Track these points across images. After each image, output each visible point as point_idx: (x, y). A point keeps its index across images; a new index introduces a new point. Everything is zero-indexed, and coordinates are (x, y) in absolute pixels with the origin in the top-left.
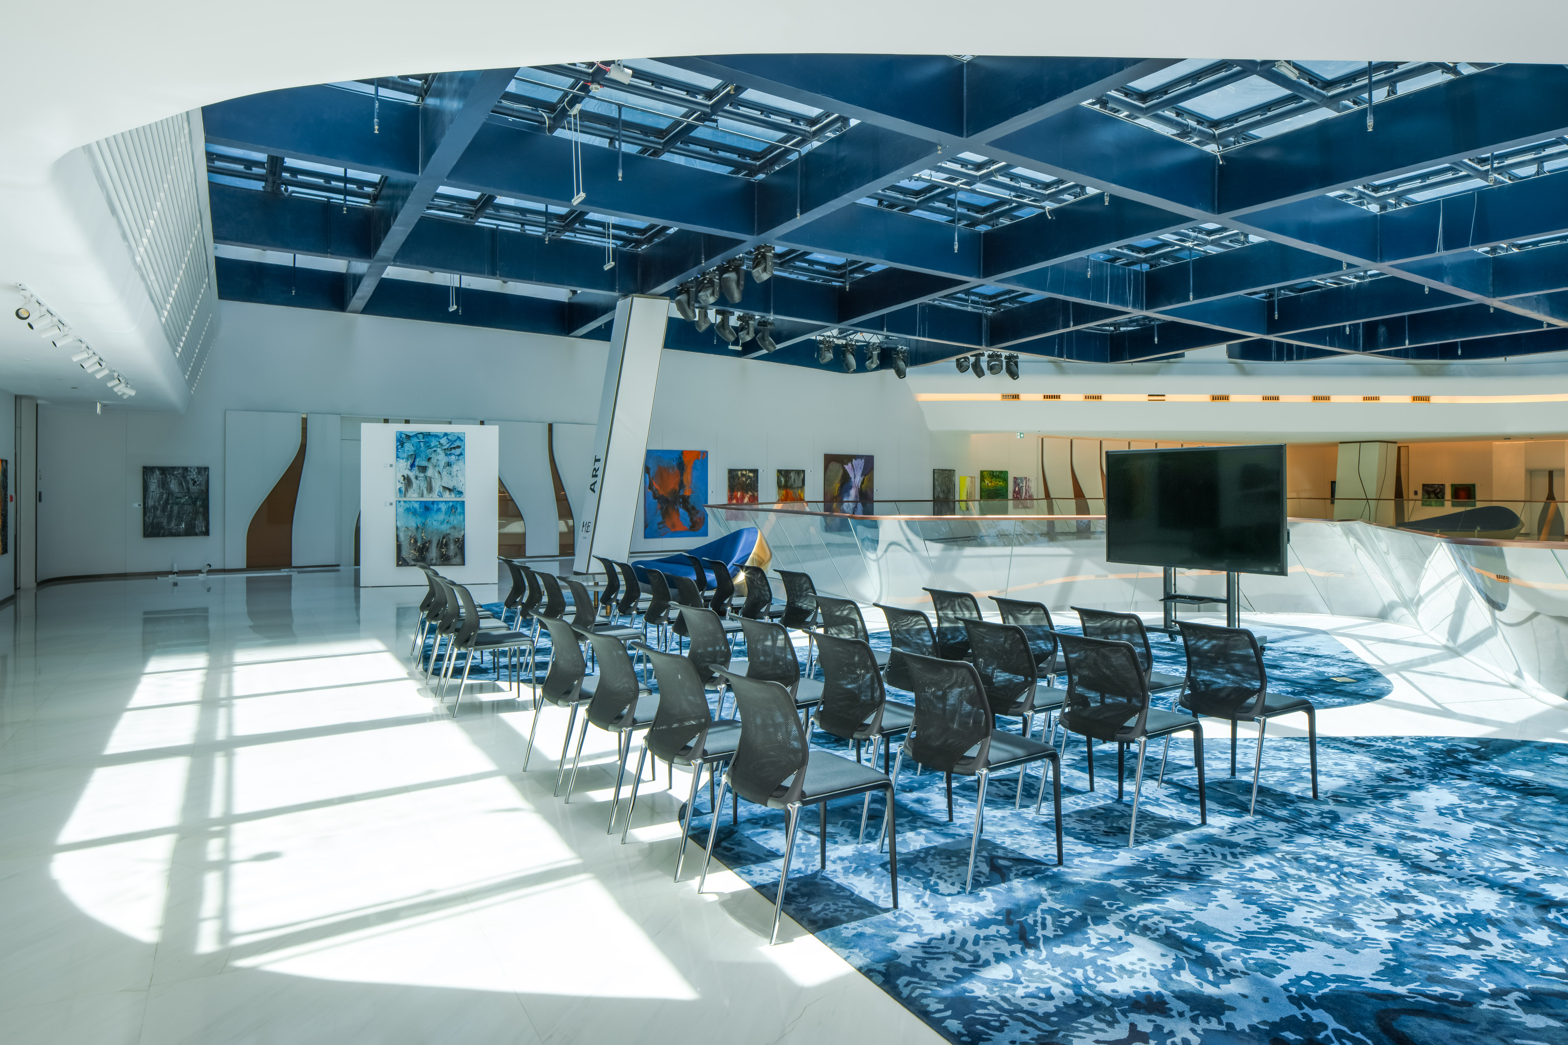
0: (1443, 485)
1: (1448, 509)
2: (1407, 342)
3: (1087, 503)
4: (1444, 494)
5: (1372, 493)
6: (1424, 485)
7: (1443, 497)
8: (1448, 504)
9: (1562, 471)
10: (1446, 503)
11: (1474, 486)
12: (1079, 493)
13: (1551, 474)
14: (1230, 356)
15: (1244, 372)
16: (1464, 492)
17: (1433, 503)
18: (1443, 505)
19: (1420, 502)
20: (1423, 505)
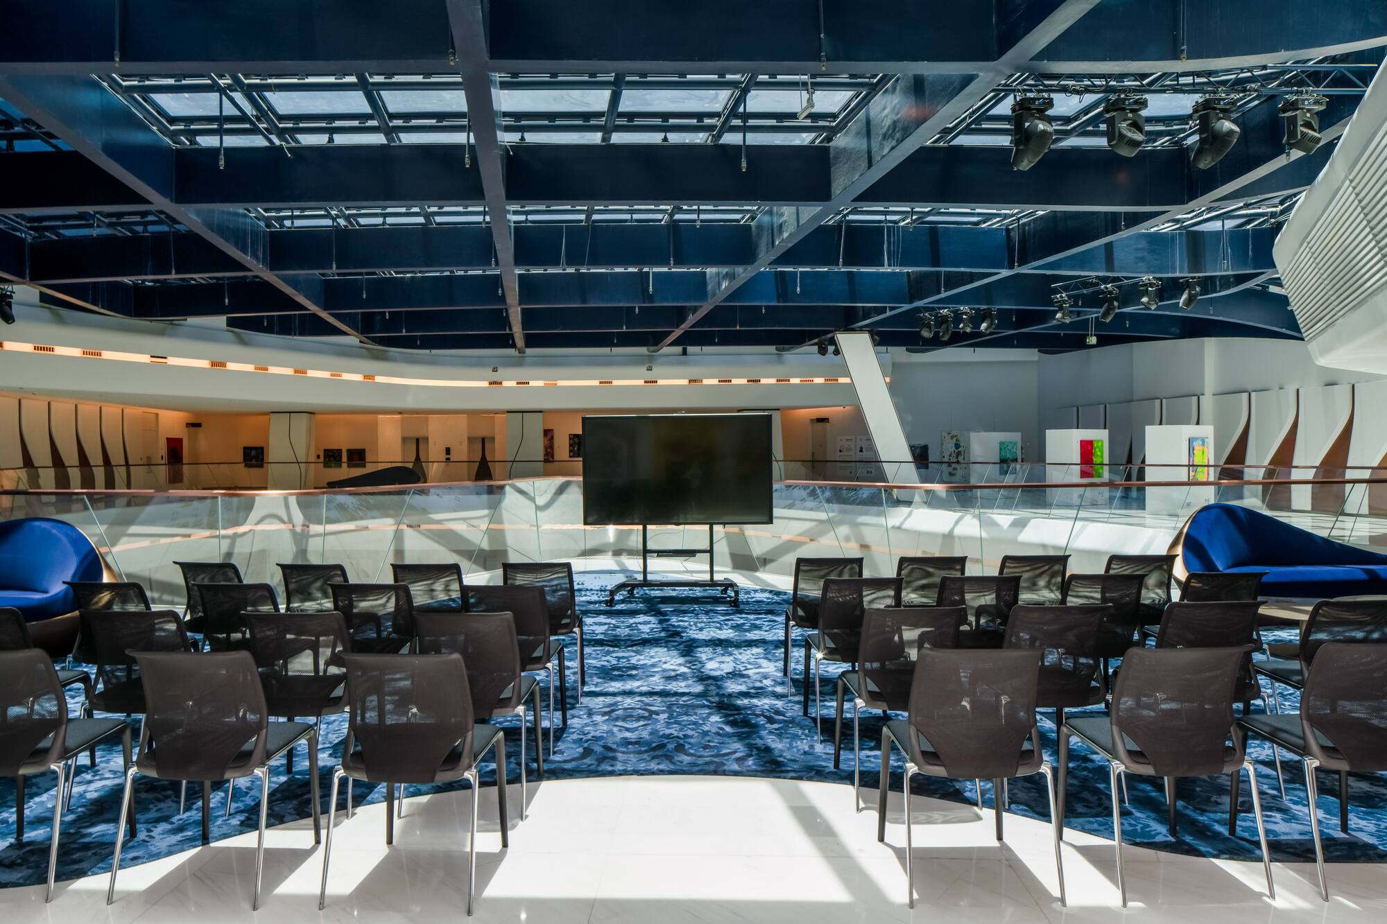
0: (341, 450)
1: (345, 472)
2: (404, 331)
3: (37, 472)
4: (341, 457)
5: (302, 458)
6: (325, 450)
7: (341, 460)
8: (344, 465)
9: (427, 439)
10: (343, 464)
11: (364, 450)
12: (28, 462)
13: (417, 440)
14: (228, 325)
15: (242, 342)
16: (357, 456)
17: (333, 465)
18: (340, 466)
19: (322, 465)
20: (324, 467)
